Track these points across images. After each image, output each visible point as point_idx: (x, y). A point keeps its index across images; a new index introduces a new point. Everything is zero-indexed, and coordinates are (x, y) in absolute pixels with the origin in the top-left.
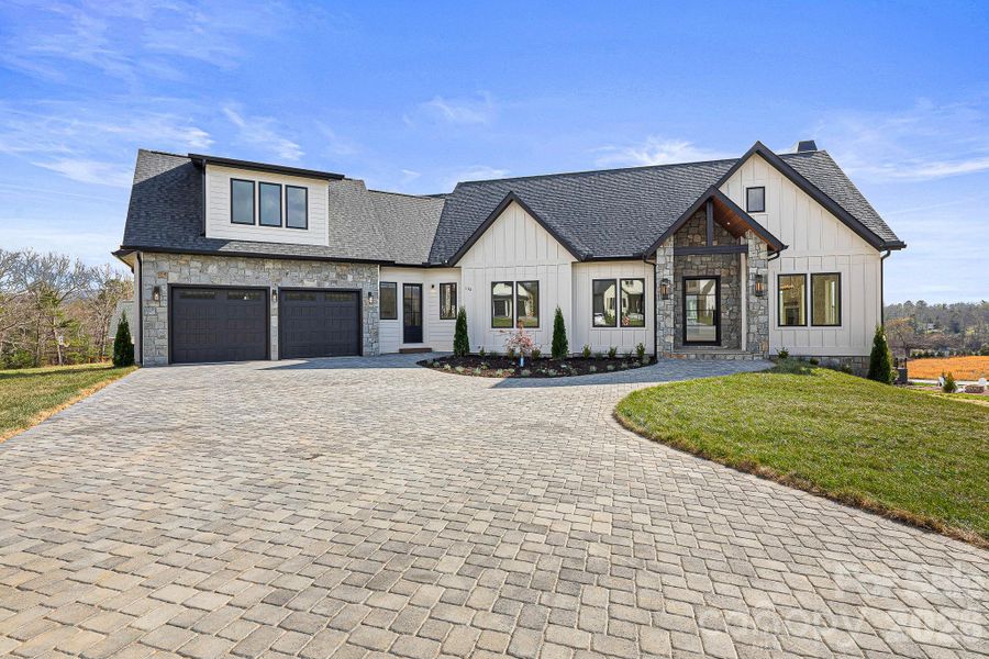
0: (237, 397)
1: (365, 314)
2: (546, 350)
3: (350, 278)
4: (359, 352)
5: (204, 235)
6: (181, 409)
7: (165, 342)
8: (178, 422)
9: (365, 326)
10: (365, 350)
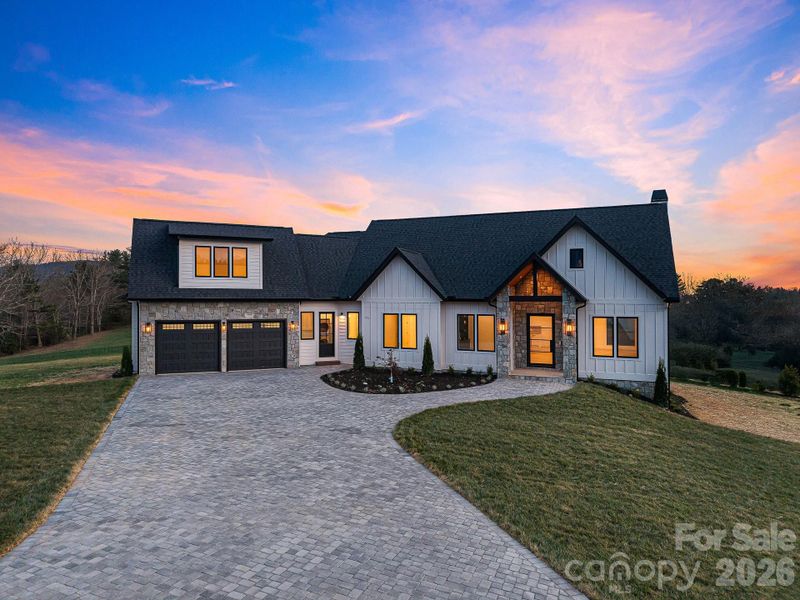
0: (200, 406)
1: (289, 337)
2: (418, 366)
3: (278, 311)
4: (284, 365)
5: (177, 285)
6: (173, 413)
7: (153, 360)
8: (173, 422)
9: (289, 346)
10: (289, 364)
